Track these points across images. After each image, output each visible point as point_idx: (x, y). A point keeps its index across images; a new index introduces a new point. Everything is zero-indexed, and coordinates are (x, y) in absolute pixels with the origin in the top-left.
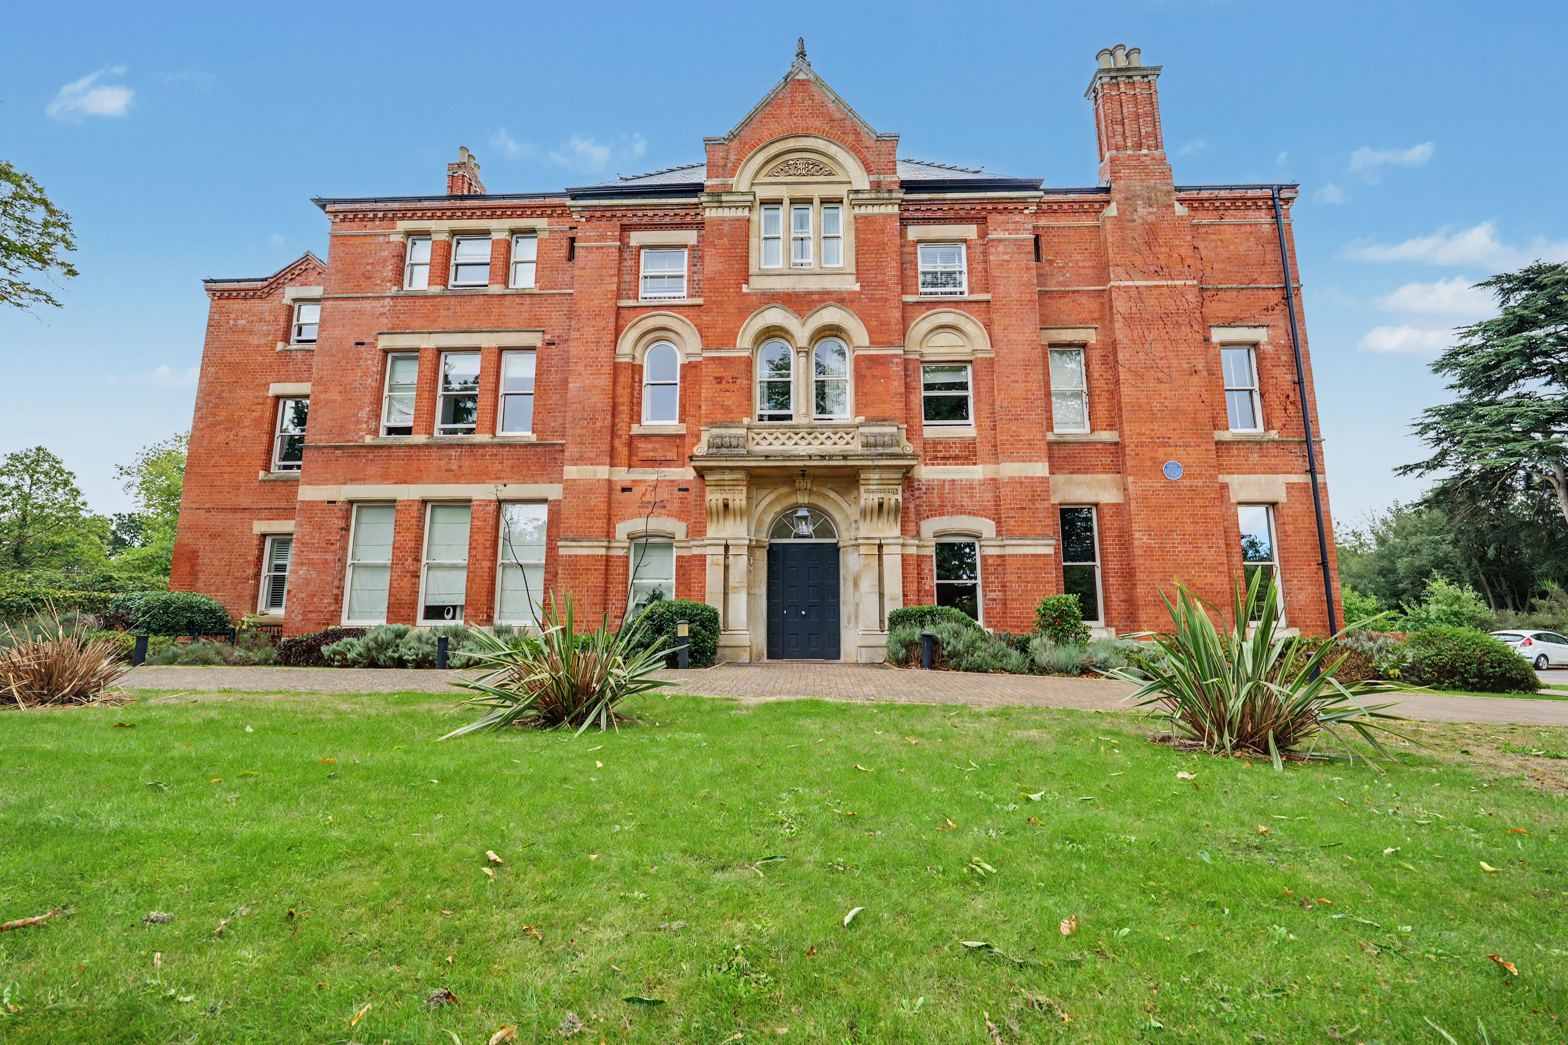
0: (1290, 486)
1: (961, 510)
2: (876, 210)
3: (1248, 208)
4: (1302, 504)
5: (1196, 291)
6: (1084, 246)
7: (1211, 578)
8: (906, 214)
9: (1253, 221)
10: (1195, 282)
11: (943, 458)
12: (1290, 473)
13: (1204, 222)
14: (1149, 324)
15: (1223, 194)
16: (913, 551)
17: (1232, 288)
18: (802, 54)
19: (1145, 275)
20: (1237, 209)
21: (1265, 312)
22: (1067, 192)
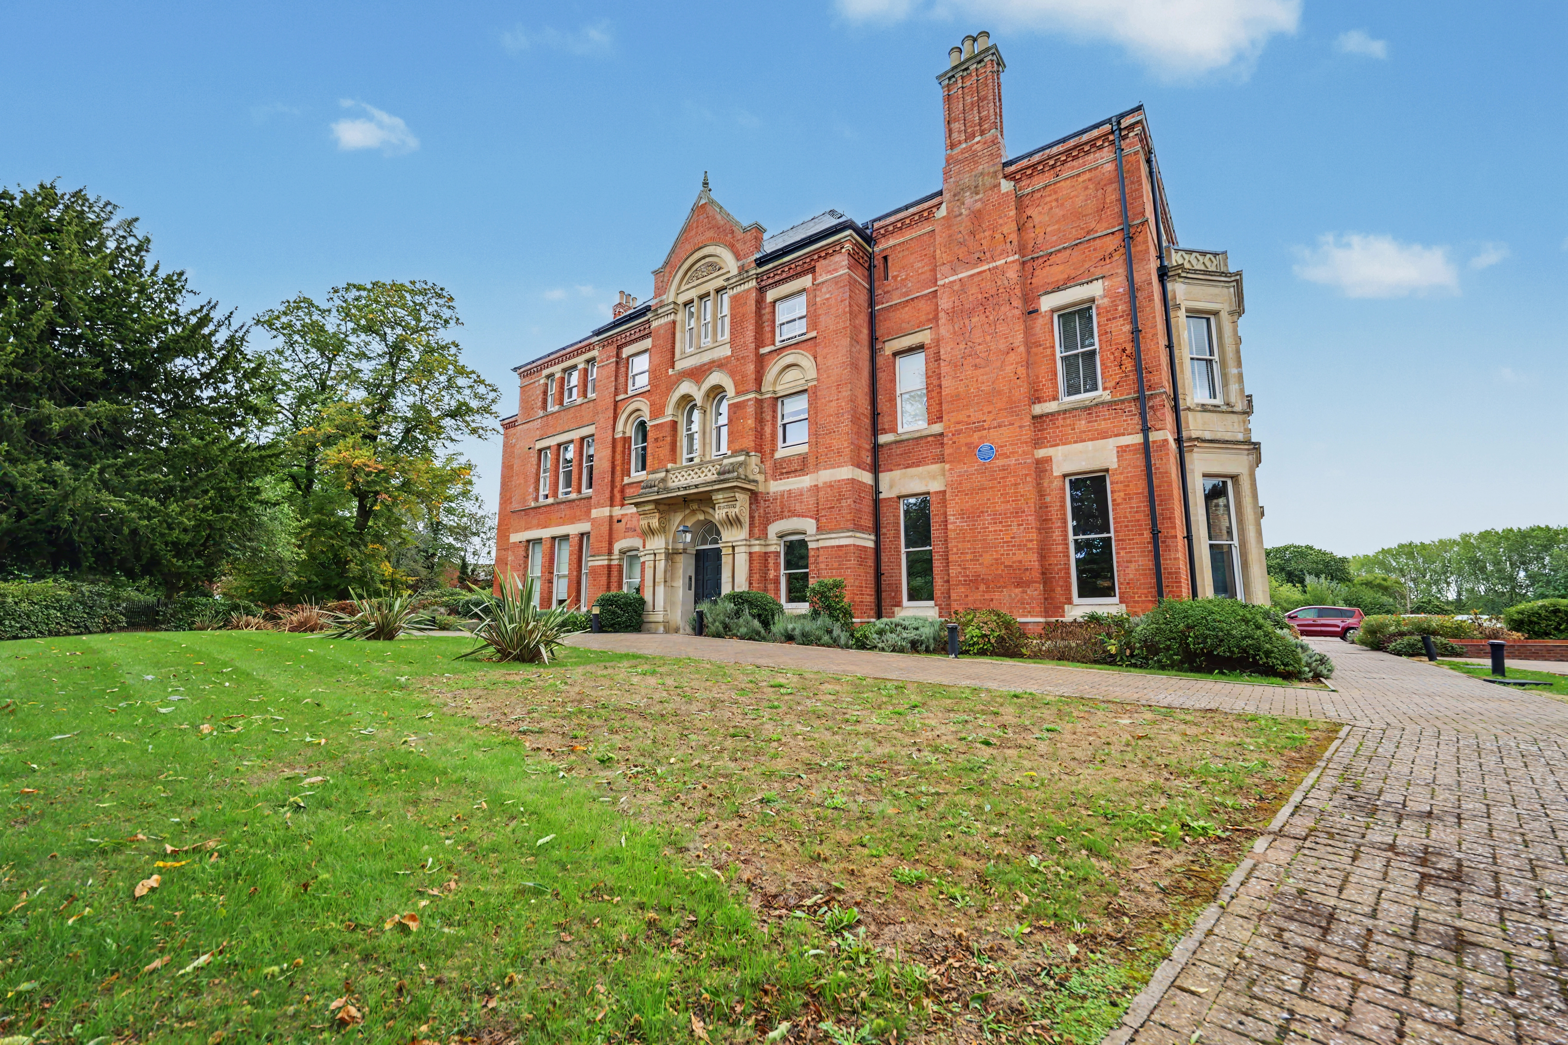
0: (1122, 451)
1: (794, 514)
2: (743, 287)
3: (1088, 153)
4: (1134, 467)
5: (1016, 267)
6: (924, 253)
7: (1020, 555)
8: (763, 283)
9: (1094, 165)
10: (1017, 257)
11: (787, 473)
12: (1124, 435)
13: (1037, 187)
14: (971, 313)
15: (1055, 150)
16: (756, 549)
17: (1065, 248)
18: (705, 184)
19: (968, 264)
20: (1076, 158)
21: (1102, 263)
22: (907, 208)
